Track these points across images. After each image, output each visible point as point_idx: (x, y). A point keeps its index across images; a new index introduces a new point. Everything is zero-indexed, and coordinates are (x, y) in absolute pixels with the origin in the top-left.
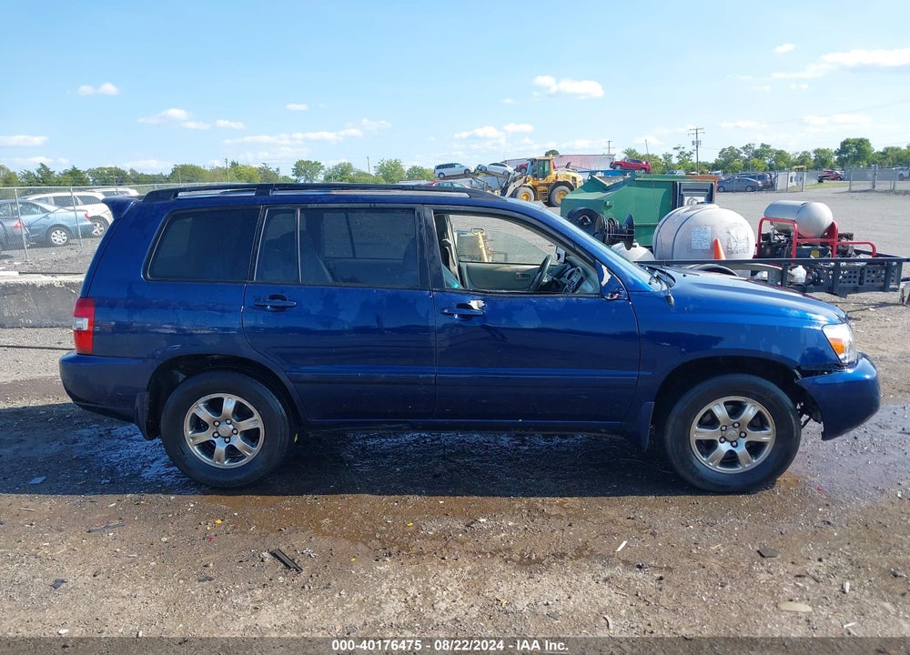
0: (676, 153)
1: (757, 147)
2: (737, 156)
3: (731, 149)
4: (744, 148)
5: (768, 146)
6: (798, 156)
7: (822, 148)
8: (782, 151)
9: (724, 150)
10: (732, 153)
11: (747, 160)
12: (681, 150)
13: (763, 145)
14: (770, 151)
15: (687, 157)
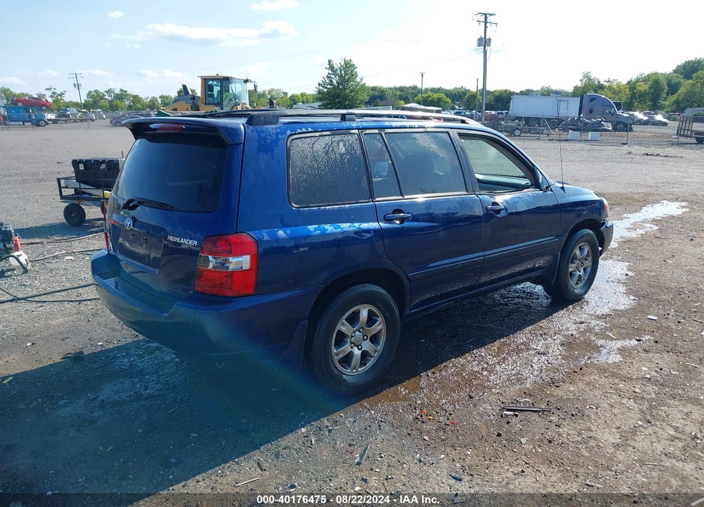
0: (48, 94)
1: (118, 92)
2: (102, 98)
3: (96, 91)
4: (106, 92)
5: (126, 92)
6: (149, 100)
7: (164, 95)
8: (137, 96)
9: (90, 92)
10: (98, 95)
11: (110, 101)
12: (53, 90)
13: (121, 90)
14: (128, 95)
15: (60, 98)
